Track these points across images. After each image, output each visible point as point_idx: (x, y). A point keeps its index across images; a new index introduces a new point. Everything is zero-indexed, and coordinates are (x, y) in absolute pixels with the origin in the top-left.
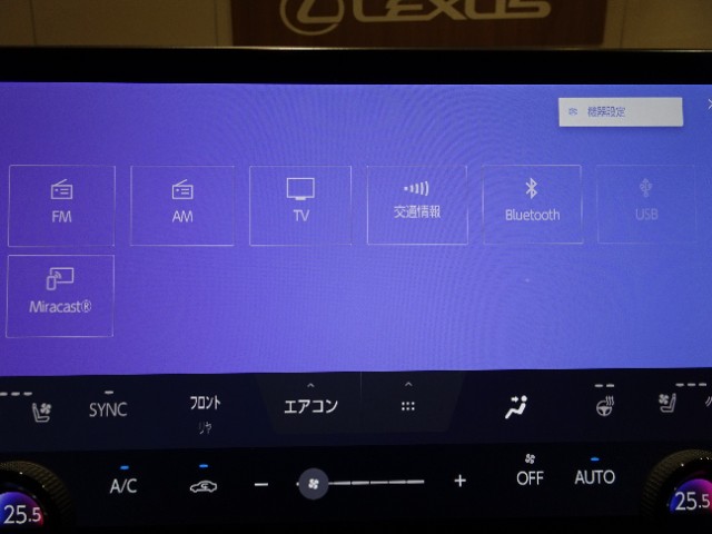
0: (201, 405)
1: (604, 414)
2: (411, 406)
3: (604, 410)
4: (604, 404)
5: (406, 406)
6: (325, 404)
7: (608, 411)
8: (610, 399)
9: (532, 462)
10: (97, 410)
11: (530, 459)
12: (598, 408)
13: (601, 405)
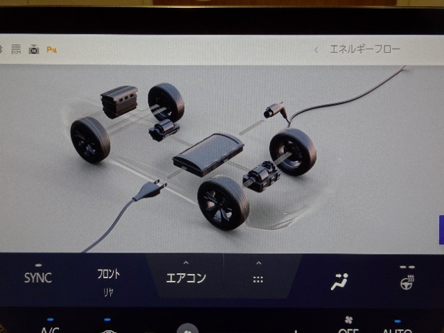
0: (106, 276)
1: (406, 289)
2: (260, 279)
3: (406, 285)
4: (406, 281)
5: (256, 279)
6: (197, 276)
7: (409, 286)
8: (411, 277)
9: (350, 322)
10: (30, 277)
11: (349, 320)
12: (402, 284)
13: (404, 281)
